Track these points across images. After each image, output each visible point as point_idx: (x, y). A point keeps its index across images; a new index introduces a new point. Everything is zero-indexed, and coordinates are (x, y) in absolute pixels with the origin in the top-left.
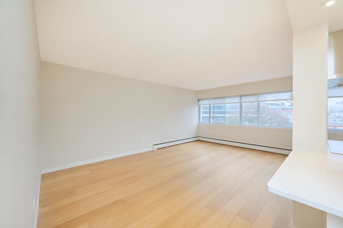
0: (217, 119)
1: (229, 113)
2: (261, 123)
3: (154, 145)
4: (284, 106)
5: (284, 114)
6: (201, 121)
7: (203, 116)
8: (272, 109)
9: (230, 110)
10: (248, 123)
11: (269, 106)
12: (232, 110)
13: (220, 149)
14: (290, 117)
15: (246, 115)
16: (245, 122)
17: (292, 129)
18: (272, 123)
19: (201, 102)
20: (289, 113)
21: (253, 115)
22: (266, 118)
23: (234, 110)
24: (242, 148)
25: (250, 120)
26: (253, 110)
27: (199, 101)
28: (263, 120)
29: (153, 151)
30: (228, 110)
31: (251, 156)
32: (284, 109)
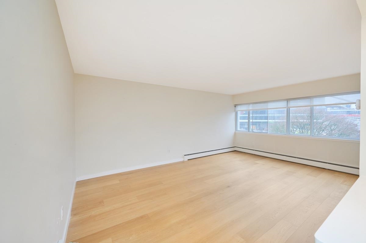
0: (259, 125)
1: (274, 118)
2: (316, 130)
3: (185, 155)
4: (349, 109)
5: (350, 119)
6: (239, 129)
7: (240, 122)
8: (332, 112)
9: (276, 115)
10: (299, 130)
11: (329, 110)
12: (279, 115)
13: (260, 162)
14: (358, 123)
15: (296, 121)
16: (295, 129)
17: (360, 141)
18: (332, 130)
19: (239, 108)
20: (357, 118)
21: (305, 121)
22: (323, 124)
23: (280, 115)
24: (289, 162)
25: (302, 127)
26: (306, 114)
27: (236, 107)
28: (319, 127)
29: (183, 162)
30: (273, 115)
31: (302, 173)
32: (349, 113)
